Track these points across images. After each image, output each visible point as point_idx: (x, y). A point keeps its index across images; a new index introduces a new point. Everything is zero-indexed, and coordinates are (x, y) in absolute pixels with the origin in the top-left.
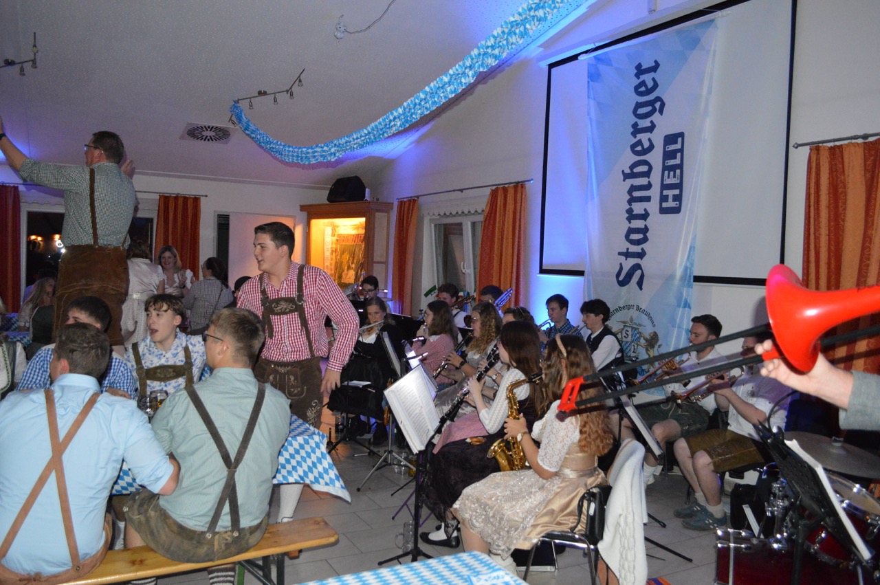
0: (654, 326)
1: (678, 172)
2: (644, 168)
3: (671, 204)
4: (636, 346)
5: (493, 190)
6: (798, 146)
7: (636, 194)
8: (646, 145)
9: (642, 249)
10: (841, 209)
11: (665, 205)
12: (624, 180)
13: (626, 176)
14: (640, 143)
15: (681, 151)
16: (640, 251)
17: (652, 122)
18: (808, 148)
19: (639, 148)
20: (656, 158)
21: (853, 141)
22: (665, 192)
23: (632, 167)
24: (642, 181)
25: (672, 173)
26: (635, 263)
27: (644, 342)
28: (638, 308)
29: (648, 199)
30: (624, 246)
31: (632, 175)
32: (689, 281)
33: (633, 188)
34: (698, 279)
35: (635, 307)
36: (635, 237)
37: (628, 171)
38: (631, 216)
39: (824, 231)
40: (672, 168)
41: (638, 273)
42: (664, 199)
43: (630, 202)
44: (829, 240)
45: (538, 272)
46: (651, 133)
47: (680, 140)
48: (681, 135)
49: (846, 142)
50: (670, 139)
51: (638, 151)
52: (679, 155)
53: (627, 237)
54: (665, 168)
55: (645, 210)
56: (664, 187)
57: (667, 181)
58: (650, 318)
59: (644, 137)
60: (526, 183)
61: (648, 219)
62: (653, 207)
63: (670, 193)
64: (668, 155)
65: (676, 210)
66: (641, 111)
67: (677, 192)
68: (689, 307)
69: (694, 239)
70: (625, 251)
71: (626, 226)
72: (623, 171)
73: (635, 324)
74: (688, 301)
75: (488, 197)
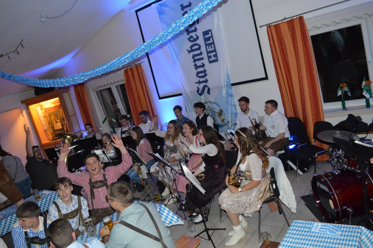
0: (220, 107)
1: (213, 45)
2: (197, 47)
3: (213, 58)
5: (125, 71)
6: (261, 27)
7: (196, 58)
8: (195, 37)
9: (206, 79)
10: (284, 47)
11: (210, 60)
12: (189, 53)
13: (189, 52)
14: (192, 37)
15: (212, 37)
16: (205, 80)
17: (195, 27)
18: (266, 27)
19: (192, 39)
20: (201, 41)
21: (283, 21)
22: (209, 55)
23: (191, 47)
24: (198, 52)
25: (210, 46)
26: (204, 85)
27: (217, 114)
28: (211, 102)
29: (202, 59)
30: (197, 79)
31: (192, 50)
32: (230, 86)
33: (194, 56)
34: (233, 85)
35: (209, 102)
36: (200, 75)
37: (189, 49)
38: (197, 67)
39: (280, 56)
40: (210, 44)
41: (206, 89)
42: (209, 57)
43: (194, 61)
44: (282, 59)
45: (159, 99)
46: (196, 32)
47: (210, 32)
48: (210, 30)
49: (280, 22)
50: (205, 33)
51: (192, 40)
52: (211, 39)
53: (197, 75)
54: (206, 45)
55: (202, 63)
56: (208, 53)
57: (209, 50)
58: (217, 105)
59: (193, 34)
60: (141, 64)
61: (205, 67)
62: (206, 61)
63: (212, 54)
64: (206, 40)
65: (216, 61)
67: (214, 53)
68: (233, 96)
69: (227, 70)
70: (198, 81)
71: (195, 71)
72: (187, 50)
73: (212, 108)
74: (232, 94)
75: (123, 73)
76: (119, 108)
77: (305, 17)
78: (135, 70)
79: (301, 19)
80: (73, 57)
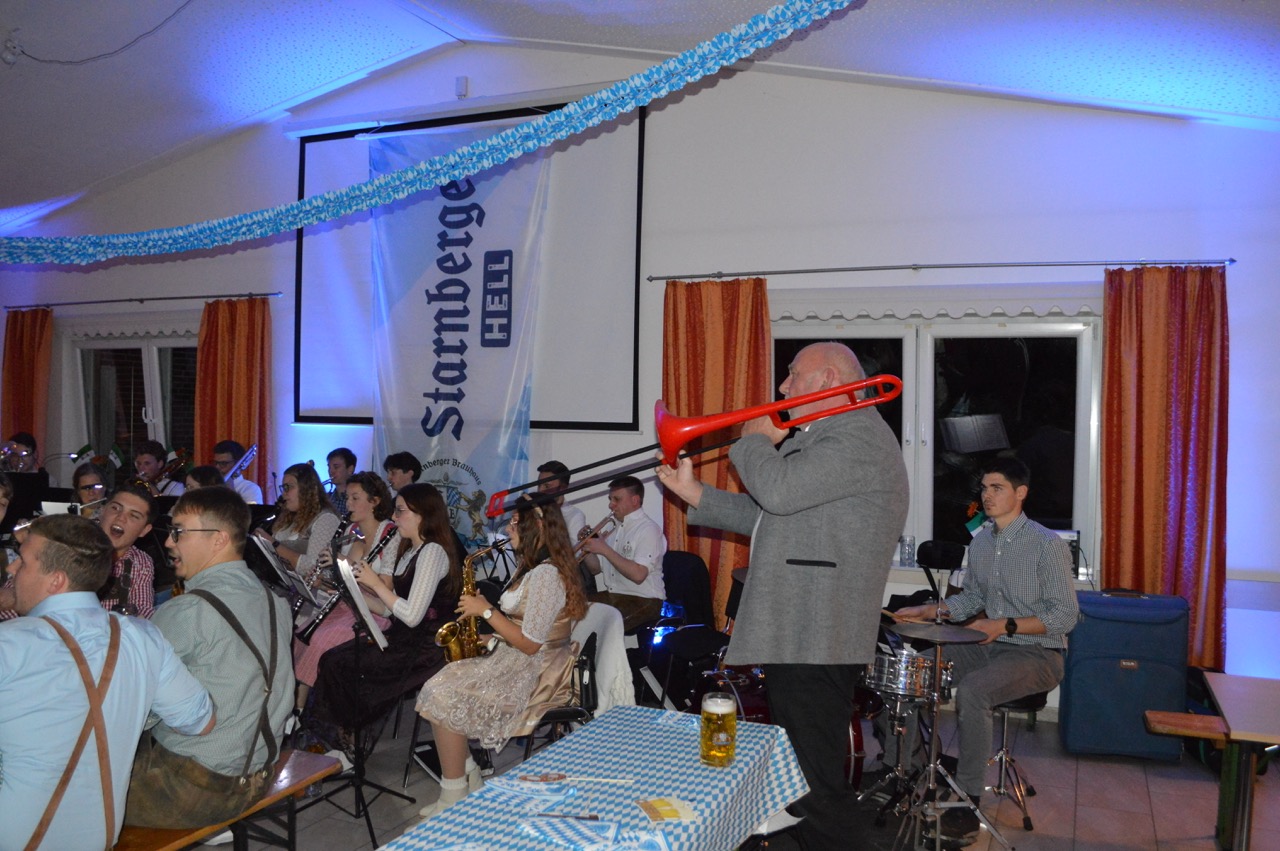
0: (479, 483)
1: (505, 297)
2: (459, 290)
3: (496, 335)
4: (455, 510)
5: (209, 305)
6: (651, 279)
7: (446, 321)
8: (460, 261)
9: (459, 390)
10: (699, 348)
11: (488, 336)
12: (429, 303)
13: (431, 298)
14: (450, 257)
15: (509, 272)
16: (456, 392)
17: (467, 233)
18: (663, 283)
19: (450, 264)
20: (474, 278)
21: (711, 279)
22: (488, 321)
23: (440, 287)
24: (458, 305)
25: (497, 299)
26: (449, 406)
27: (466, 504)
28: (456, 463)
29: (464, 328)
30: (433, 385)
31: (440, 297)
32: (525, 427)
33: (441, 314)
34: (535, 425)
35: (451, 462)
36: (445, 374)
37: (434, 291)
38: (441, 348)
39: (683, 372)
40: (499, 292)
41: (454, 419)
42: (487, 328)
43: (438, 330)
44: (689, 381)
45: (293, 420)
46: (467, 246)
47: (507, 259)
48: (509, 253)
49: (705, 280)
50: (493, 257)
51: (447, 267)
52: (506, 277)
53: (436, 374)
54: (486, 292)
55: (461, 341)
56: (486, 314)
57: (491, 308)
58: (473, 474)
59: (457, 252)
60: (269, 297)
61: (466, 353)
62: (472, 337)
63: (496, 322)
64: (490, 276)
65: (505, 343)
66: (451, 218)
67: (504, 321)
68: (526, 459)
69: (529, 376)
70: (434, 391)
71: (432, 360)
72: (427, 291)
73: (452, 482)
74: (525, 451)
75: (201, 313)
76: (146, 421)
77: (771, 283)
78: (242, 311)
79: (759, 285)
80: (45, 219)
